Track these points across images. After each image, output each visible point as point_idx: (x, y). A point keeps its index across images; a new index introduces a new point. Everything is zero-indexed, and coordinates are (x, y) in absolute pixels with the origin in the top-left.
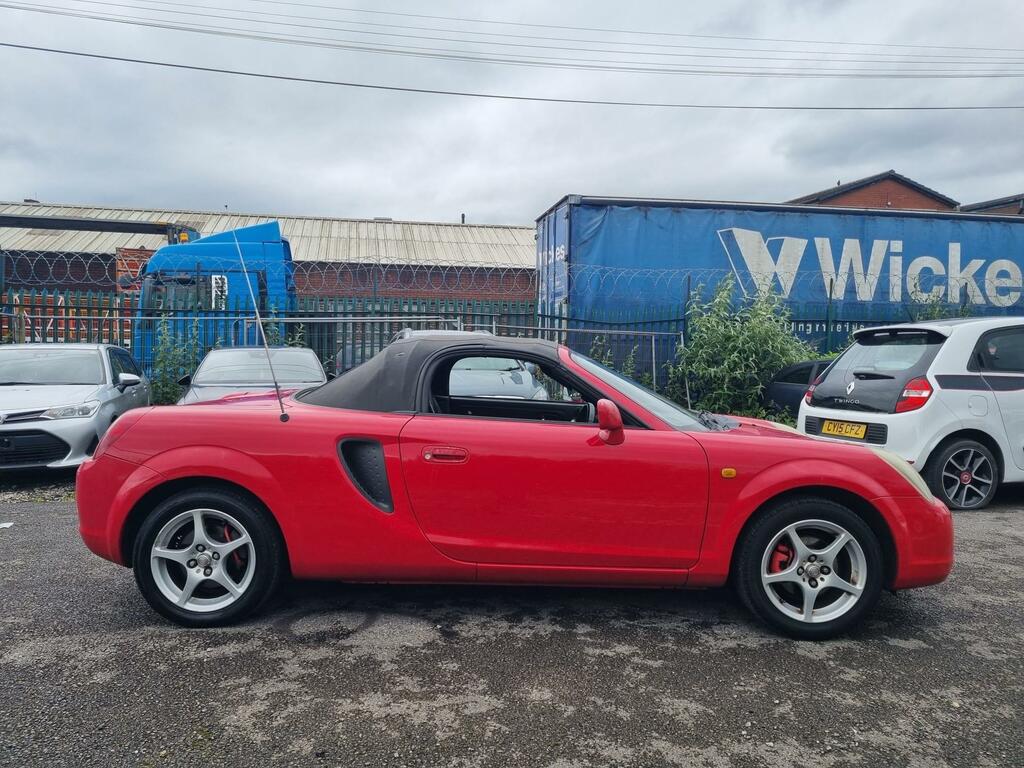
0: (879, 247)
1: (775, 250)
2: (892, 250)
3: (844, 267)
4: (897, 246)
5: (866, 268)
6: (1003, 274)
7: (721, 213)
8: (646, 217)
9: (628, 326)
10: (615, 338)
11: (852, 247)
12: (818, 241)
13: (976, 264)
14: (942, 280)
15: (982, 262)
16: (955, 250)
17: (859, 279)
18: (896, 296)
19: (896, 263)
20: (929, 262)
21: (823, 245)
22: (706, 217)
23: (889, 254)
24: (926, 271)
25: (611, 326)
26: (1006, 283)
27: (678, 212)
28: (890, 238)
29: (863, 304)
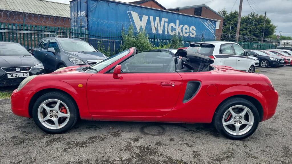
0: (163, 19)
1: (141, 18)
2: (166, 21)
3: (156, 25)
4: (167, 20)
5: (160, 25)
6: (186, 29)
7: (128, 6)
8: (109, 5)
9: (107, 38)
10: (104, 41)
11: (157, 19)
12: (150, 17)
13: (182, 26)
14: (175, 29)
15: (182, 25)
16: (178, 22)
17: (159, 28)
18: (166, 33)
19: (166, 24)
20: (172, 24)
21: (151, 18)
22: (123, 8)
23: (165, 22)
24: (172, 27)
25: (103, 38)
26: (187, 31)
27: (117, 5)
28: (165, 18)
29: (160, 34)
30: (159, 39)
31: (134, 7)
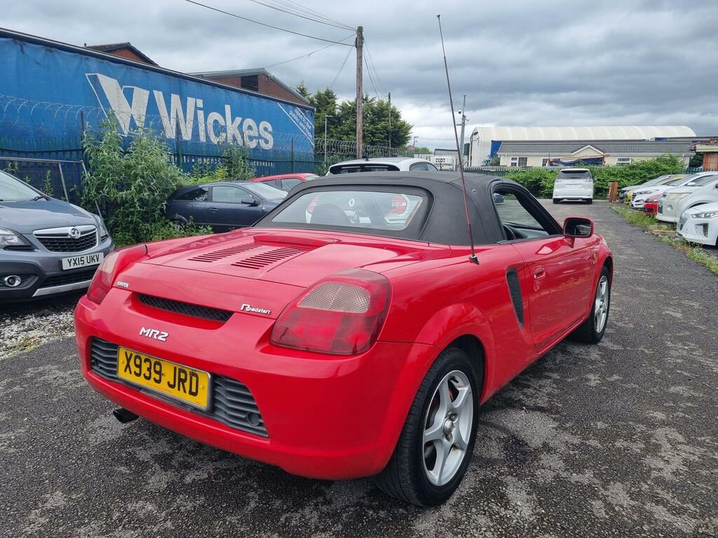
0: (191, 101)
1: (129, 95)
2: (198, 106)
3: (173, 114)
4: (200, 103)
5: (185, 116)
6: (250, 128)
7: (87, 59)
8: (22, 50)
9: (35, 153)
10: (24, 164)
11: (175, 99)
12: (155, 92)
13: (238, 120)
14: (224, 129)
15: (241, 119)
16: (228, 108)
17: (182, 126)
18: (203, 139)
19: (201, 114)
20: (215, 116)
21: (159, 95)
22: (75, 61)
23: (197, 108)
24: (216, 121)
25: (19, 153)
26: (251, 133)
27: (51, 51)
28: (196, 97)
29: (186, 142)
30: (187, 156)
31: (105, 61)
